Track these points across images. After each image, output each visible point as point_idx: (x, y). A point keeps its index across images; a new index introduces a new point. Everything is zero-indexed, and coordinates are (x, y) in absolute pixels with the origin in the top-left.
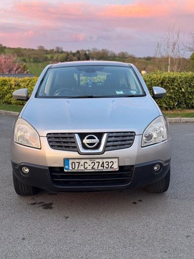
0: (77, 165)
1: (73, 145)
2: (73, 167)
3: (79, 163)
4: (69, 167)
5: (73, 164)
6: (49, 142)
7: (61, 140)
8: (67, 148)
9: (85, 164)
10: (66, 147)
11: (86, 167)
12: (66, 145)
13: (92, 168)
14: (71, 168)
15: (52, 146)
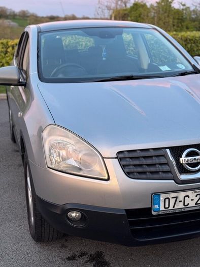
0: (172, 201)
1: (166, 168)
2: (167, 206)
3: (176, 198)
4: (159, 206)
5: (167, 200)
6: (123, 167)
7: (144, 161)
8: (154, 175)
9: (186, 198)
10: (152, 173)
11: (186, 204)
12: (153, 169)
13: (196, 204)
14: (162, 208)
15: (128, 174)
